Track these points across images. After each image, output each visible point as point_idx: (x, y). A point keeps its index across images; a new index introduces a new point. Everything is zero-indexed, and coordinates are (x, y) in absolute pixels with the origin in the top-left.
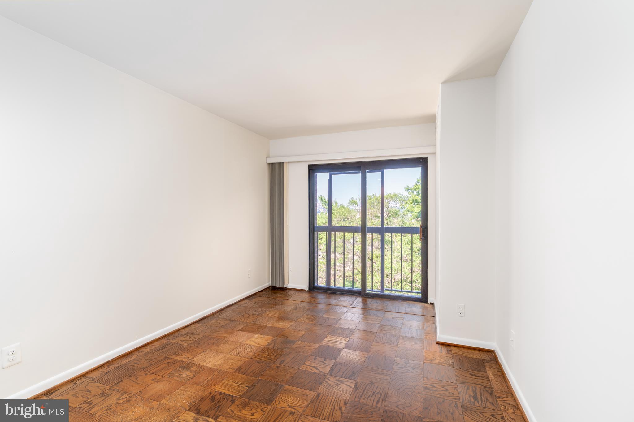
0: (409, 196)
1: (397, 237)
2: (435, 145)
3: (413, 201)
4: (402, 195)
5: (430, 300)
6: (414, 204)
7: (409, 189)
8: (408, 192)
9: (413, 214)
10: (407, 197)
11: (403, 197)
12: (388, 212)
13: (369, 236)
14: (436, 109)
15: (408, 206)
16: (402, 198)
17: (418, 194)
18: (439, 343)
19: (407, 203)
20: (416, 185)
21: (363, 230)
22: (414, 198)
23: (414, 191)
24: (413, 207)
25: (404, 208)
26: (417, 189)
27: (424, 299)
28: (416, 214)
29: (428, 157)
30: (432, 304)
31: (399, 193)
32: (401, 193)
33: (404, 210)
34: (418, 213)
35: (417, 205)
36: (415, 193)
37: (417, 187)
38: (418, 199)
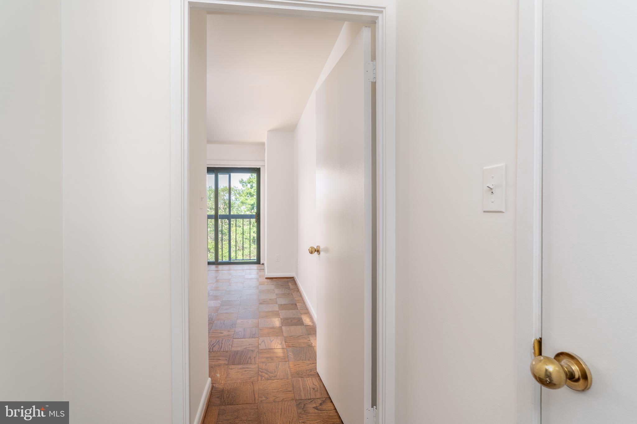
0: (244, 189)
1: (240, 221)
2: (264, 161)
3: (247, 194)
4: (237, 188)
5: (262, 262)
6: (248, 197)
7: (243, 182)
8: (243, 185)
9: (247, 206)
10: (242, 190)
11: (239, 190)
12: (224, 204)
13: (220, 220)
14: (265, 139)
15: (242, 199)
16: (237, 191)
17: (252, 187)
18: (267, 278)
19: (241, 196)
20: (250, 178)
21: (216, 217)
22: (248, 191)
23: (248, 184)
24: (247, 200)
25: (239, 200)
26: (251, 182)
27: (258, 262)
28: (250, 206)
29: (260, 168)
30: (263, 264)
31: (235, 187)
32: (237, 187)
33: (238, 202)
34: (251, 205)
35: (251, 198)
36: (249, 186)
37: (251, 180)
38: (251, 192)
